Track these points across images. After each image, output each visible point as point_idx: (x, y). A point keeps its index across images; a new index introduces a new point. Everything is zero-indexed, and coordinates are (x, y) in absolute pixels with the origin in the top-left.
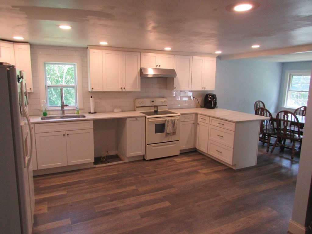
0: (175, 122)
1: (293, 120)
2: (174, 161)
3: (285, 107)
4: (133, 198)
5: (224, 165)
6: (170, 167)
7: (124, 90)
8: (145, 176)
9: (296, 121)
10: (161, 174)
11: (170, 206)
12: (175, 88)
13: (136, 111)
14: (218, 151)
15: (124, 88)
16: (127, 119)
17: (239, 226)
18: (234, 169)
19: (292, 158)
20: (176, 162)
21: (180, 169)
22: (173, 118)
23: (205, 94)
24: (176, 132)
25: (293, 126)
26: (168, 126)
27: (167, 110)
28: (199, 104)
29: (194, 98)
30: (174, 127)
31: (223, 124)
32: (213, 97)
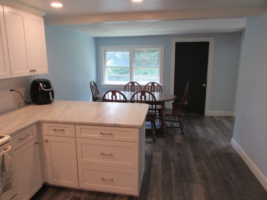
3: (104, 84)
14: (103, 180)
19: (154, 141)
28: (23, 100)
29: (11, 90)
30: (4, 174)
31: (111, 134)
32: (47, 84)
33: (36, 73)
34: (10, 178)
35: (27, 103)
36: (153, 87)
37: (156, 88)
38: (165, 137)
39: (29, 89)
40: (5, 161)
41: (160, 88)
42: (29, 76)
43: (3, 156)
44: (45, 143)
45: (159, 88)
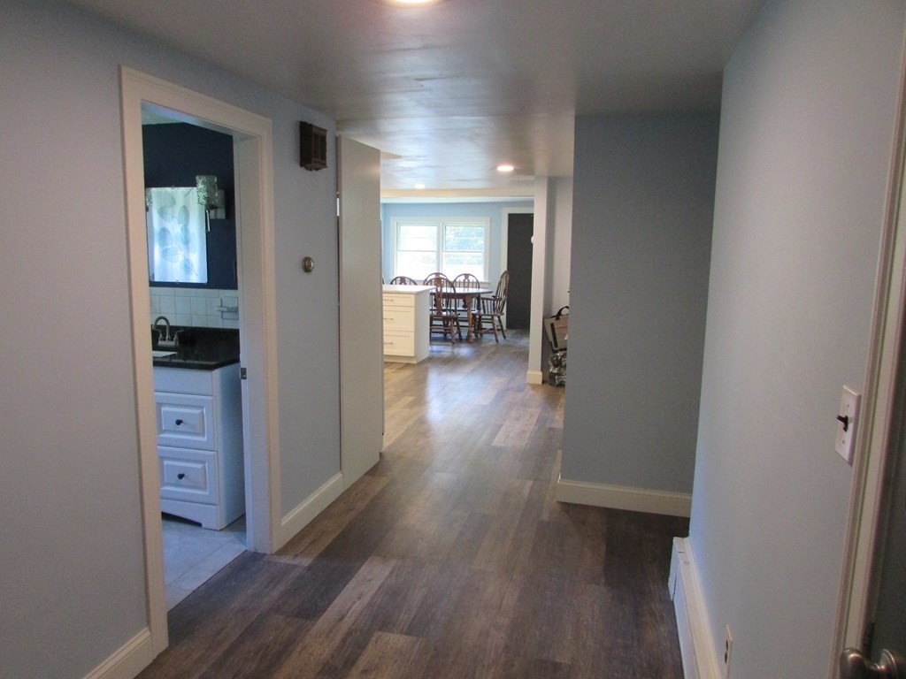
1: (449, 291)
9: (453, 292)
18: (415, 363)
19: (453, 344)
31: (392, 300)
38: (470, 344)
45: (475, 283)
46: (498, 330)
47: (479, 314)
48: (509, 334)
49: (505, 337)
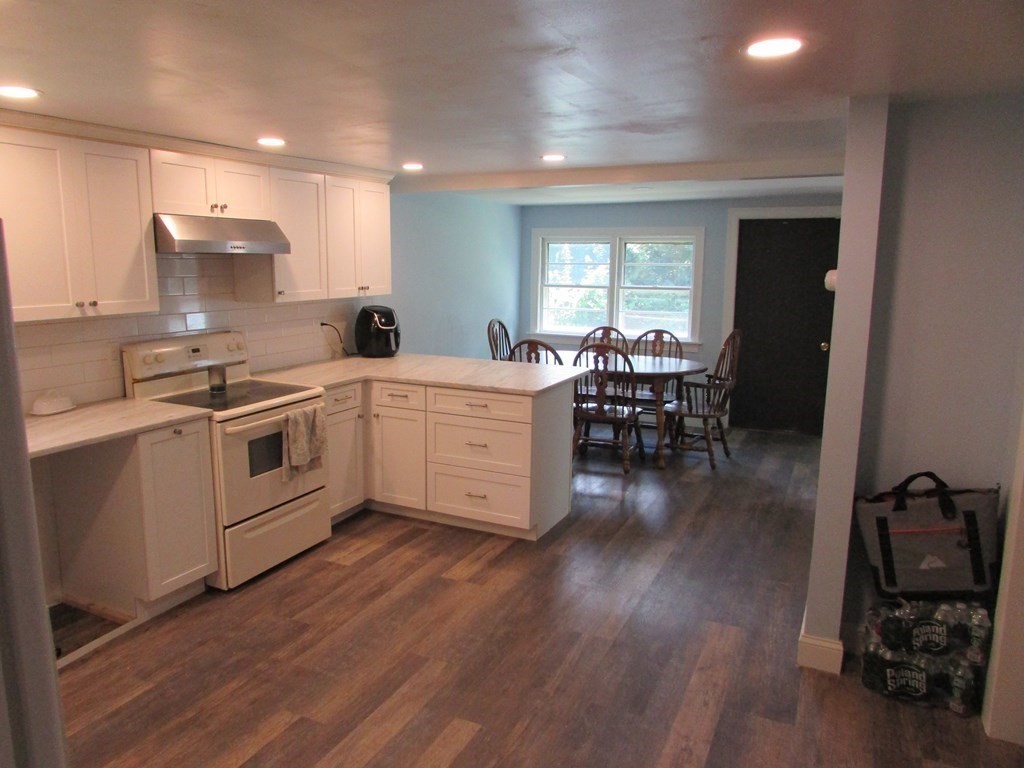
0: (314, 421)
1: (620, 368)
2: (330, 564)
3: (538, 332)
4: (329, 755)
5: (490, 535)
6: (340, 591)
7: (91, 312)
8: (281, 655)
9: (628, 370)
10: (334, 630)
11: (481, 730)
12: (280, 293)
13: (134, 397)
14: (469, 495)
15: (95, 304)
16: (141, 439)
17: (706, 704)
18: (532, 542)
19: (626, 472)
20: (339, 567)
21: (382, 589)
22: (309, 408)
23: (359, 310)
24: (320, 457)
25: (612, 383)
26: (295, 441)
27: (249, 378)
28: (342, 345)
29: (322, 324)
30: (314, 439)
31: (486, 406)
32: (388, 316)
33: (368, 293)
34: (320, 448)
35: (347, 354)
36: (658, 343)
37: (666, 348)
38: (661, 469)
39: (354, 326)
40: (317, 419)
41: (678, 349)
42: (352, 299)
43: (315, 411)
44: (374, 420)
45: (674, 348)
46: (715, 439)
47: (678, 411)
48: (736, 439)
49: (727, 454)
